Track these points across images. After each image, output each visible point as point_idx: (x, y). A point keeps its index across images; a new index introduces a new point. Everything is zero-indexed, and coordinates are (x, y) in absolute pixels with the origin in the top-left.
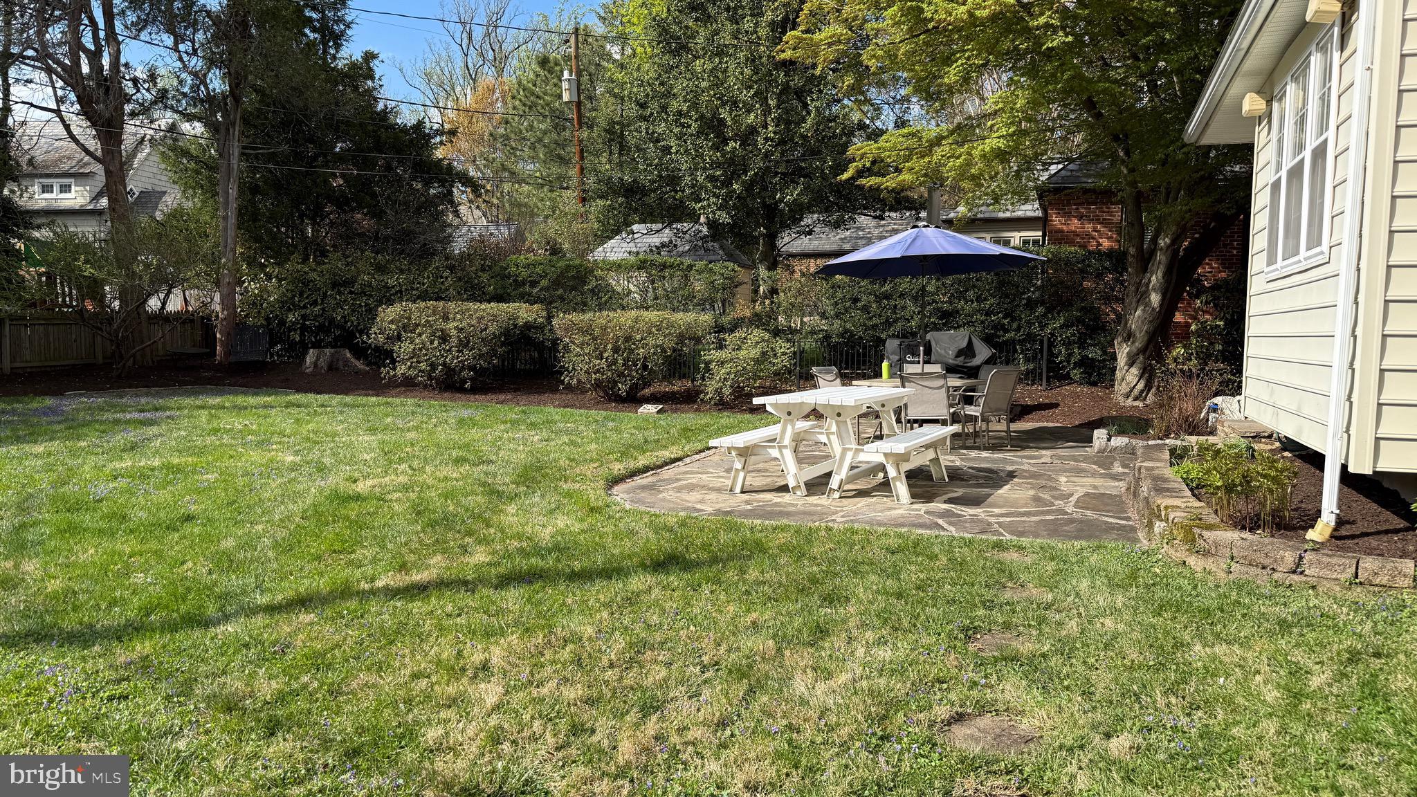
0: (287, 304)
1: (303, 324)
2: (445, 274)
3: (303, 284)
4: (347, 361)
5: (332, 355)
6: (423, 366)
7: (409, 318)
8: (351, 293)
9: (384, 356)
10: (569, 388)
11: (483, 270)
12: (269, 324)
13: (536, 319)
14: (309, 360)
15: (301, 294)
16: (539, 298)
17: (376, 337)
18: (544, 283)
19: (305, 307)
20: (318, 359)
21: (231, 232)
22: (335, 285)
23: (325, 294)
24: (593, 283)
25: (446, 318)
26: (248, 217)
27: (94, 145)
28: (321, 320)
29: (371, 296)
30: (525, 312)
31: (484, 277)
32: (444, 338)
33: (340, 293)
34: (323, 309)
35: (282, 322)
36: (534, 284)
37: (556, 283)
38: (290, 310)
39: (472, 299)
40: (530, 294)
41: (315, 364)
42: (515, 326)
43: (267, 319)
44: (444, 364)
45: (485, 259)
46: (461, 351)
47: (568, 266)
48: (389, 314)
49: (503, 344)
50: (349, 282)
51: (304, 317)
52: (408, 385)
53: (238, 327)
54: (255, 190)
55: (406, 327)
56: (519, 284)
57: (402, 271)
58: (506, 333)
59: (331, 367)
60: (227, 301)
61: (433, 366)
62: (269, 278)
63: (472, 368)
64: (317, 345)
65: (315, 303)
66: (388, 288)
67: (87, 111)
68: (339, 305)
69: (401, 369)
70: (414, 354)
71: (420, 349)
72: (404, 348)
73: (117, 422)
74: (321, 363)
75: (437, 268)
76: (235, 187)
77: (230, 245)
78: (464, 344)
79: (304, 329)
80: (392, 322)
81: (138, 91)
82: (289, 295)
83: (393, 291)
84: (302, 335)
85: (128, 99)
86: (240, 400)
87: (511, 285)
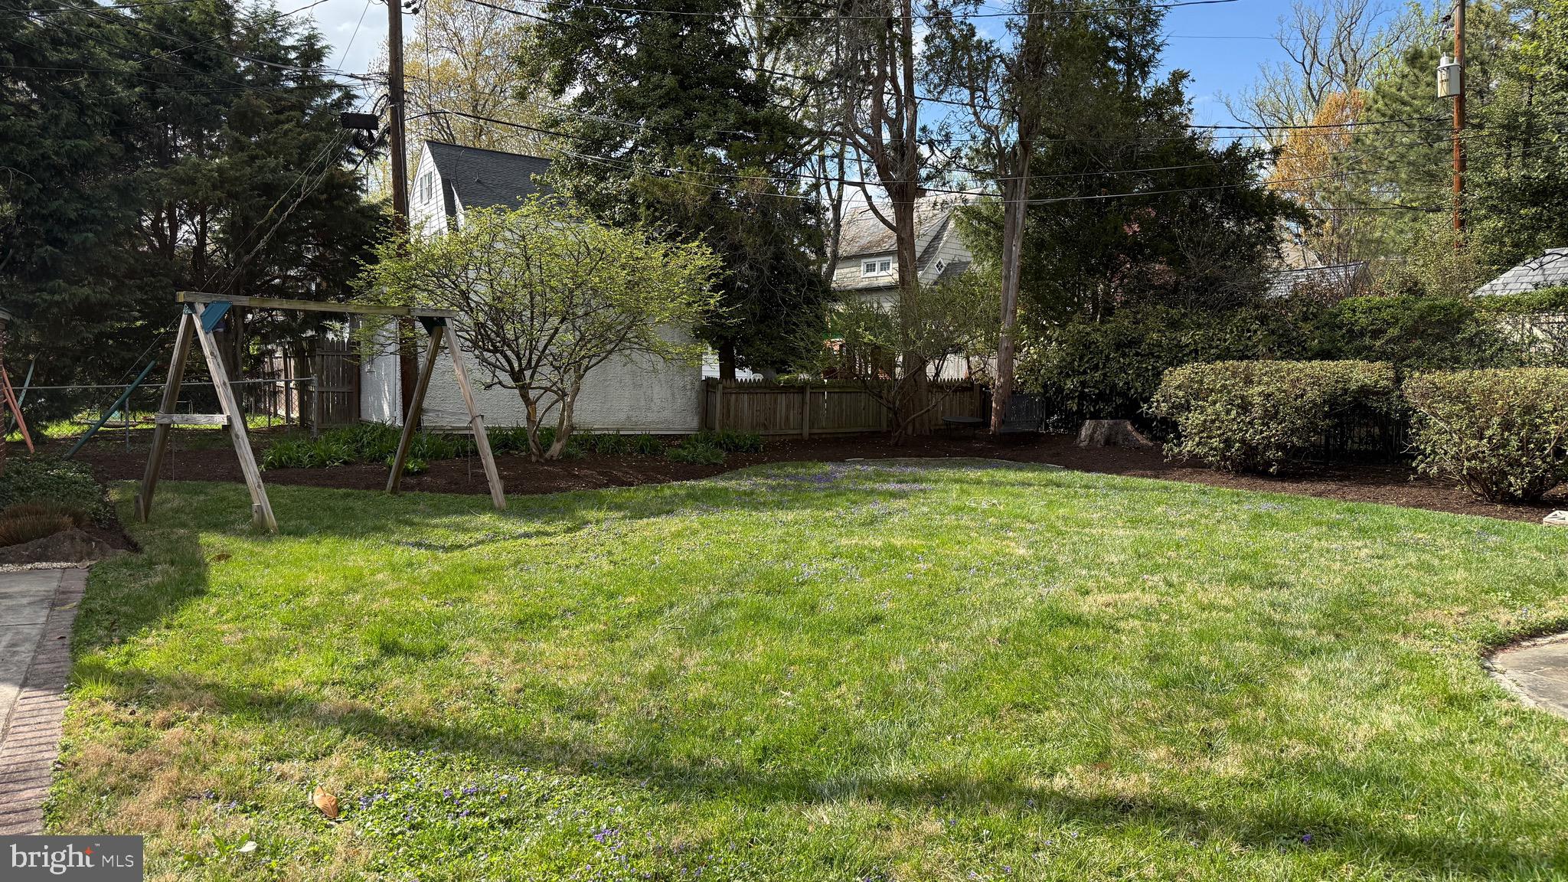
0: (1066, 370)
1: (1082, 393)
2: (1254, 327)
3: (1086, 346)
4: (1128, 433)
5: (1110, 428)
6: (1215, 442)
7: (1201, 382)
8: (1137, 354)
9: (1167, 428)
10: (1425, 479)
11: (1305, 319)
12: (1046, 392)
13: (1377, 382)
14: (1084, 432)
15: (1081, 358)
16: (1384, 352)
17: (1158, 406)
18: (1393, 332)
19: (1085, 372)
20: (1094, 432)
21: (1012, 293)
22: (1119, 346)
23: (1107, 357)
24: (1472, 329)
25: (1248, 381)
26: (1032, 277)
27: (889, 214)
28: (1101, 387)
29: (1159, 357)
30: (1361, 372)
31: (1306, 328)
32: (1245, 407)
33: (1124, 355)
34: (1105, 375)
35: (1060, 390)
36: (1376, 334)
37: (1412, 333)
38: (1068, 376)
39: (1288, 356)
40: (1370, 348)
41: (1091, 438)
42: (1345, 391)
43: (1045, 386)
44: (1243, 441)
45: (1308, 305)
46: (1267, 424)
47: (1432, 309)
48: (1176, 378)
49: (1326, 416)
50: (1134, 343)
51: (1083, 384)
52: (1196, 465)
53: (1014, 394)
54: (1040, 245)
55: (1198, 393)
56: (1352, 335)
57: (1199, 326)
58: (1332, 401)
59: (1109, 441)
60: (1005, 368)
61: (1228, 443)
62: (1049, 339)
63: (1280, 447)
64: (1095, 416)
65: (1096, 368)
66: (1180, 347)
67: (886, 182)
68: (1123, 369)
69: (1189, 446)
70: (1204, 427)
71: (1213, 422)
72: (1191, 420)
73: (872, 492)
74: (1098, 436)
75: (1244, 320)
76: (1019, 244)
77: (1010, 307)
78: (1270, 416)
79: (1083, 396)
80: (1179, 387)
81: (933, 153)
82: (1068, 359)
83: (1187, 350)
84: (1080, 405)
85: (923, 163)
86: (999, 475)
87: (1343, 337)
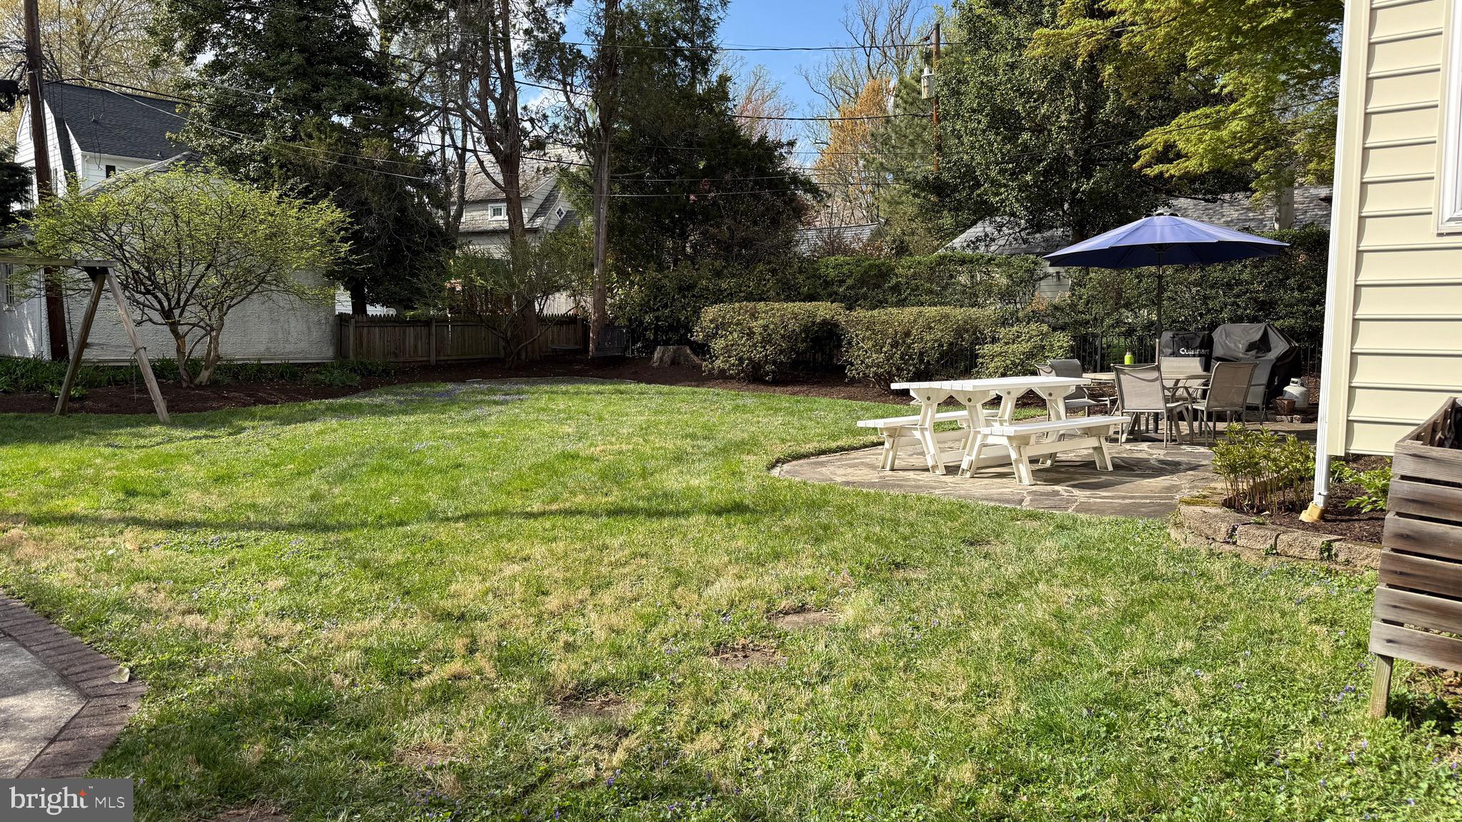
0: (645, 307)
1: (656, 325)
2: (767, 277)
3: (657, 289)
4: (687, 356)
5: (675, 351)
6: (732, 360)
7: (724, 318)
8: (693, 296)
9: (702, 349)
10: (853, 382)
11: (801, 272)
12: (631, 325)
13: (833, 317)
14: (656, 355)
15: (655, 299)
16: (845, 296)
17: (698, 336)
18: (850, 282)
19: (658, 310)
20: (663, 355)
21: (602, 247)
22: (681, 289)
23: (674, 299)
24: (894, 281)
25: (754, 316)
26: (616, 231)
27: (500, 178)
28: (670, 321)
29: (707, 298)
30: (824, 310)
31: (801, 278)
32: (751, 334)
33: (684, 297)
34: (672, 311)
35: (641, 323)
36: (842, 282)
37: (862, 281)
38: (647, 312)
39: (788, 299)
40: (836, 293)
41: (661, 359)
42: (814, 323)
43: (630, 320)
44: (750, 359)
45: (803, 262)
46: (764, 347)
47: (870, 265)
48: (711, 312)
49: (804, 341)
50: (691, 287)
51: (657, 318)
52: (722, 377)
53: (607, 326)
54: (624, 208)
55: (721, 326)
56: (827, 284)
57: (733, 276)
58: (806, 329)
59: (674, 362)
60: (599, 304)
61: (741, 360)
62: (632, 283)
63: (774, 363)
64: (666, 343)
65: (665, 306)
66: (721, 291)
67: (493, 150)
68: (684, 308)
69: (718, 363)
70: (727, 349)
71: (732, 345)
72: (718, 345)
73: (482, 401)
74: (666, 358)
75: (761, 271)
76: (606, 207)
77: (601, 257)
78: (767, 340)
79: (657, 328)
80: (711, 321)
81: (534, 128)
82: (646, 299)
83: (725, 294)
84: (656, 334)
85: (526, 134)
86: (583, 387)
87: (821, 285)
